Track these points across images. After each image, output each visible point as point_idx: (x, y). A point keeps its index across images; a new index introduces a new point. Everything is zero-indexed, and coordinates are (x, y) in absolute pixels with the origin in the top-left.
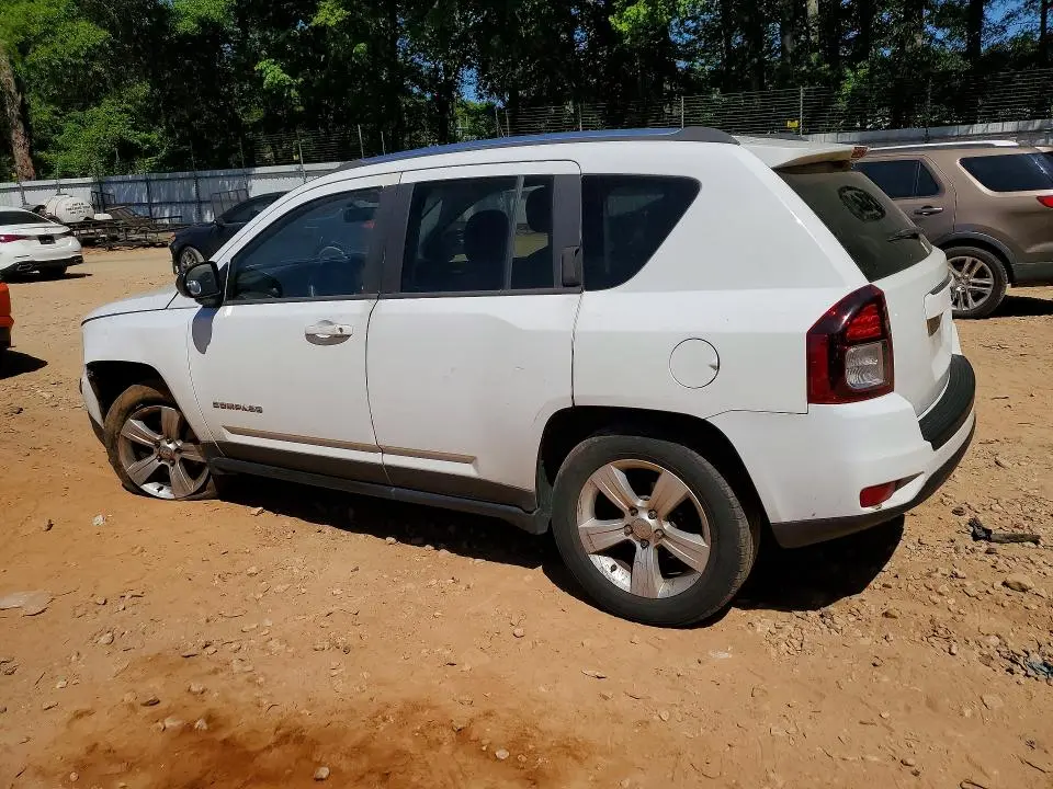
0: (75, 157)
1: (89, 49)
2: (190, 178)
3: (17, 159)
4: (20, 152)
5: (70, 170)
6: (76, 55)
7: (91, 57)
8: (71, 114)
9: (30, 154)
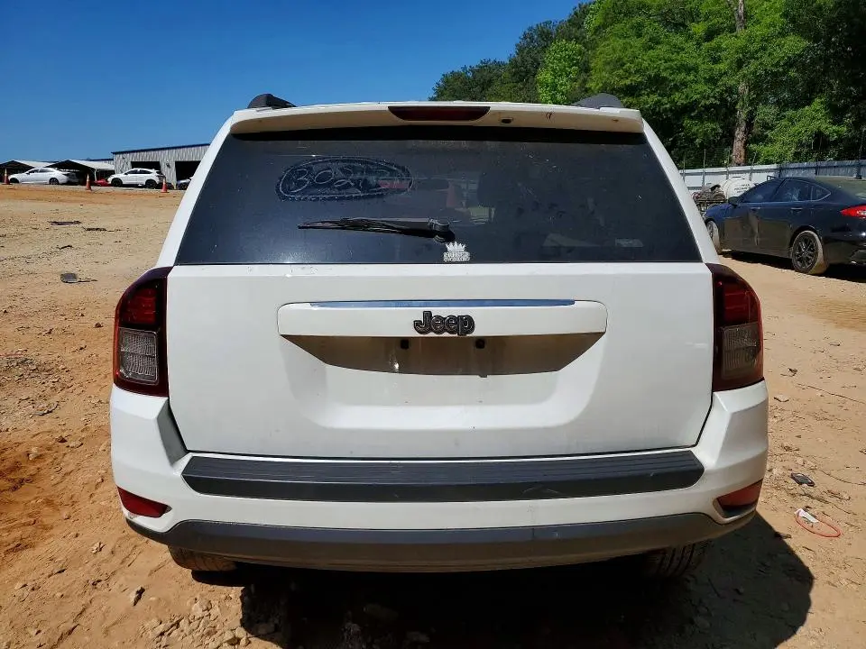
0: (776, 148)
1: (789, 58)
2: (853, 166)
3: (734, 150)
4: (738, 145)
5: (771, 158)
6: (777, 65)
7: (790, 64)
8: (786, 113)
9: (744, 147)
